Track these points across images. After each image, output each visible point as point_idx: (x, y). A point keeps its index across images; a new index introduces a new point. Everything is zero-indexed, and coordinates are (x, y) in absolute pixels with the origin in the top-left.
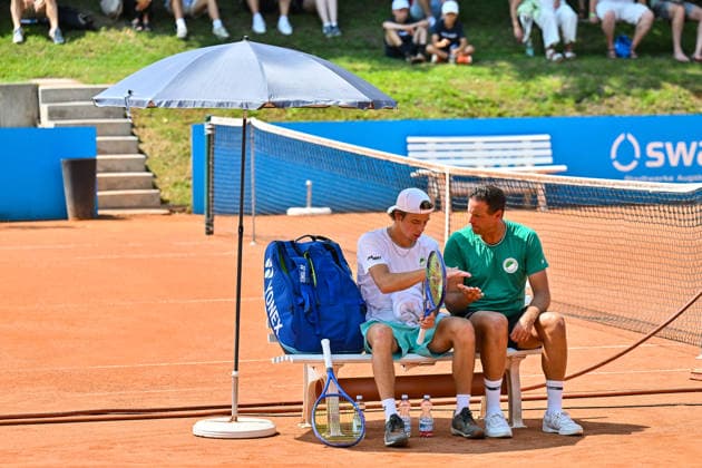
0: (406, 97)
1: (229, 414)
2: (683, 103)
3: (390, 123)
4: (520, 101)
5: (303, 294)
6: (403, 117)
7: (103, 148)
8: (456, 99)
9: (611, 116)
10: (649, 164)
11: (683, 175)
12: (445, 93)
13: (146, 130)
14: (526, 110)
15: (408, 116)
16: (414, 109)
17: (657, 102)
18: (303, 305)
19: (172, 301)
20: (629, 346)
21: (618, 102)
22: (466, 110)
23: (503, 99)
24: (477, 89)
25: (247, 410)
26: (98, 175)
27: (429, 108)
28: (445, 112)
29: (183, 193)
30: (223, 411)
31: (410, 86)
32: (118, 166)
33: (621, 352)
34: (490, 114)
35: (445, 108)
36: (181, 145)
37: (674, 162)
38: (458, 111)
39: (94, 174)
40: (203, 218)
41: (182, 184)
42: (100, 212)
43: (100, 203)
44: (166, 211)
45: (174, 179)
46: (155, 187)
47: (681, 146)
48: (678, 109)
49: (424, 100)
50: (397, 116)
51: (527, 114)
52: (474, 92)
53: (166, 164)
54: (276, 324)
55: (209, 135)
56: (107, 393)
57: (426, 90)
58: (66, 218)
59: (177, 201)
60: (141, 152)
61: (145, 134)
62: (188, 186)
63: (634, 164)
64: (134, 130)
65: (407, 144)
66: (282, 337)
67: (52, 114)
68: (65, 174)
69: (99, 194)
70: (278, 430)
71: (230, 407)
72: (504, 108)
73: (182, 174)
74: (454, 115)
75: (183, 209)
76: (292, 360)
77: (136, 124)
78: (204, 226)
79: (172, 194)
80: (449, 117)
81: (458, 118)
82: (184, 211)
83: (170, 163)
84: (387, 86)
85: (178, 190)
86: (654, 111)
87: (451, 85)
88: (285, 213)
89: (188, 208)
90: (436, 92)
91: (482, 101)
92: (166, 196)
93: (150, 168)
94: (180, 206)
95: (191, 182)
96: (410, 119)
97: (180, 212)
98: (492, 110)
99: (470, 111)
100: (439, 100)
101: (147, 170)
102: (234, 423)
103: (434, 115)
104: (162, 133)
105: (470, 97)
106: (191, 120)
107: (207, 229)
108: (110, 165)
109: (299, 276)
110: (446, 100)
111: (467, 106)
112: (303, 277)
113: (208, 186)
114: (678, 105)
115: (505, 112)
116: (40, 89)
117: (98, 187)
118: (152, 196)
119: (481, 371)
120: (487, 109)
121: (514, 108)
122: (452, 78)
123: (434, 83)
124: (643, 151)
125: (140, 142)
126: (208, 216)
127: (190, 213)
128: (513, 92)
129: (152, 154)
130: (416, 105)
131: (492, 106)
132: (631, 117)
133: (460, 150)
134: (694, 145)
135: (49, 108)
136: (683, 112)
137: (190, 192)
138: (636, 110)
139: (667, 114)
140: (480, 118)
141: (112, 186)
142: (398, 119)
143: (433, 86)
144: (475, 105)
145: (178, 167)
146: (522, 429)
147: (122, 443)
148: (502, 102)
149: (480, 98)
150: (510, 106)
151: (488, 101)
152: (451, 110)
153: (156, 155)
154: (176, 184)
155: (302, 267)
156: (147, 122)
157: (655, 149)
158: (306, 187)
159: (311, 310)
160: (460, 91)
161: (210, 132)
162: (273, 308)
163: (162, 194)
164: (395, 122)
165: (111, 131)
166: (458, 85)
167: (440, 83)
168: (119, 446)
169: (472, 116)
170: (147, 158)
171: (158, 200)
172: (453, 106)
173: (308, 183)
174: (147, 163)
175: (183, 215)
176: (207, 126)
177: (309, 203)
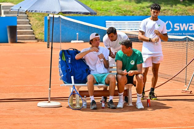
0: (106, 9)
1: (48, 100)
2: (185, 12)
3: (101, 17)
4: (139, 11)
5: (69, 66)
6: (105, 15)
7: (19, 23)
8: (120, 10)
9: (165, 16)
10: (175, 30)
11: (185, 33)
12: (117, 9)
13: (31, 18)
14: (140, 14)
15: (106, 15)
16: (108, 13)
17: (178, 12)
18: (69, 70)
19: (35, 67)
20: (164, 82)
21: (167, 12)
22: (123, 14)
23: (134, 10)
24: (127, 8)
25: (53, 99)
26: (17, 30)
27: (113, 13)
28: (117, 14)
29: (42, 36)
30: (46, 99)
31: (107, 6)
32: (23, 28)
33: (162, 84)
34: (130, 14)
35: (117, 13)
36: (41, 22)
37: (182, 29)
38: (121, 14)
39: (16, 30)
40: (47, 43)
41: (42, 33)
42: (18, 41)
43: (18, 38)
44: (37, 41)
45: (39, 32)
46: (34, 34)
47: (184, 25)
48: (184, 14)
49: (111, 10)
50: (103, 15)
51: (140, 15)
52: (125, 8)
53: (37, 27)
54: (62, 75)
55: (49, 20)
56: (14, 94)
57: (112, 8)
58: (8, 42)
59: (40, 38)
60: (30, 24)
61: (31, 19)
62: (43, 34)
63: (171, 30)
64: (28, 18)
65: (106, 23)
66: (63, 79)
67: (5, 13)
68: (8, 30)
69: (18, 36)
70: (62, 105)
71: (48, 98)
72: (134, 13)
73: (42, 30)
74: (120, 15)
75: (41, 40)
76: (66, 85)
77: (29, 16)
78: (47, 45)
79: (38, 36)
80: (118, 15)
81: (121, 16)
82: (42, 41)
83: (38, 27)
84: (101, 6)
85: (40, 35)
86: (177, 15)
87: (119, 6)
88: (70, 42)
89: (43, 40)
90: (115, 8)
91: (128, 11)
92: (37, 37)
93: (33, 29)
94: (40, 40)
95: (44, 33)
96: (107, 16)
97: (41, 41)
98: (131, 14)
99: (124, 14)
100: (115, 11)
101: (32, 29)
102: (49, 103)
103: (114, 15)
104: (36, 19)
105: (124, 10)
106: (44, 15)
107: (48, 46)
108: (21, 28)
109: (68, 61)
110: (118, 10)
111: (123, 12)
112: (69, 61)
113: (48, 34)
114: (184, 13)
115: (134, 14)
116: (2, 6)
117: (17, 34)
118: (33, 36)
119: (117, 89)
120: (129, 13)
121: (137, 13)
122: (120, 4)
123: (114, 5)
124: (173, 26)
125: (30, 21)
126: (48, 43)
127: (43, 42)
128: (137, 8)
129: (33, 24)
130: (109, 12)
131: (131, 12)
132: (170, 16)
133: (121, 25)
134: (188, 24)
135: (4, 11)
136: (185, 15)
137: (43, 36)
138: (172, 14)
139: (181, 15)
140: (127, 16)
141: (21, 33)
142: (104, 16)
143: (114, 6)
144: (126, 12)
145: (40, 28)
146: (132, 106)
147: (16, 108)
148: (133, 11)
149: (127, 10)
150: (136, 12)
151: (129, 11)
152: (119, 13)
153: (34, 25)
154: (40, 33)
155: (69, 58)
156: (32, 15)
157: (177, 26)
158: (76, 35)
159: (71, 71)
160: (122, 8)
161: (49, 19)
162: (61, 70)
163: (36, 36)
164: (103, 17)
165: (22, 18)
166: (121, 6)
167: (116, 6)
168: (16, 109)
169: (125, 15)
170: (32, 26)
171: (34, 38)
172: (120, 12)
173: (77, 34)
174: (32, 27)
175: (41, 42)
176: (48, 17)
177: (77, 40)
